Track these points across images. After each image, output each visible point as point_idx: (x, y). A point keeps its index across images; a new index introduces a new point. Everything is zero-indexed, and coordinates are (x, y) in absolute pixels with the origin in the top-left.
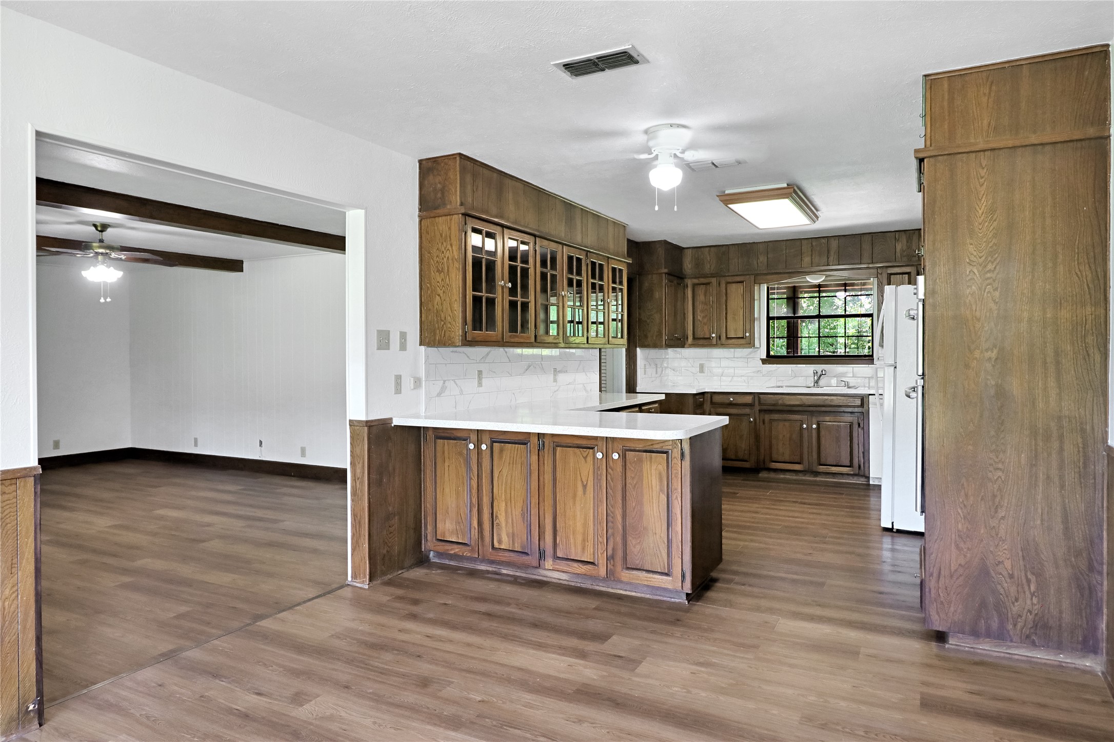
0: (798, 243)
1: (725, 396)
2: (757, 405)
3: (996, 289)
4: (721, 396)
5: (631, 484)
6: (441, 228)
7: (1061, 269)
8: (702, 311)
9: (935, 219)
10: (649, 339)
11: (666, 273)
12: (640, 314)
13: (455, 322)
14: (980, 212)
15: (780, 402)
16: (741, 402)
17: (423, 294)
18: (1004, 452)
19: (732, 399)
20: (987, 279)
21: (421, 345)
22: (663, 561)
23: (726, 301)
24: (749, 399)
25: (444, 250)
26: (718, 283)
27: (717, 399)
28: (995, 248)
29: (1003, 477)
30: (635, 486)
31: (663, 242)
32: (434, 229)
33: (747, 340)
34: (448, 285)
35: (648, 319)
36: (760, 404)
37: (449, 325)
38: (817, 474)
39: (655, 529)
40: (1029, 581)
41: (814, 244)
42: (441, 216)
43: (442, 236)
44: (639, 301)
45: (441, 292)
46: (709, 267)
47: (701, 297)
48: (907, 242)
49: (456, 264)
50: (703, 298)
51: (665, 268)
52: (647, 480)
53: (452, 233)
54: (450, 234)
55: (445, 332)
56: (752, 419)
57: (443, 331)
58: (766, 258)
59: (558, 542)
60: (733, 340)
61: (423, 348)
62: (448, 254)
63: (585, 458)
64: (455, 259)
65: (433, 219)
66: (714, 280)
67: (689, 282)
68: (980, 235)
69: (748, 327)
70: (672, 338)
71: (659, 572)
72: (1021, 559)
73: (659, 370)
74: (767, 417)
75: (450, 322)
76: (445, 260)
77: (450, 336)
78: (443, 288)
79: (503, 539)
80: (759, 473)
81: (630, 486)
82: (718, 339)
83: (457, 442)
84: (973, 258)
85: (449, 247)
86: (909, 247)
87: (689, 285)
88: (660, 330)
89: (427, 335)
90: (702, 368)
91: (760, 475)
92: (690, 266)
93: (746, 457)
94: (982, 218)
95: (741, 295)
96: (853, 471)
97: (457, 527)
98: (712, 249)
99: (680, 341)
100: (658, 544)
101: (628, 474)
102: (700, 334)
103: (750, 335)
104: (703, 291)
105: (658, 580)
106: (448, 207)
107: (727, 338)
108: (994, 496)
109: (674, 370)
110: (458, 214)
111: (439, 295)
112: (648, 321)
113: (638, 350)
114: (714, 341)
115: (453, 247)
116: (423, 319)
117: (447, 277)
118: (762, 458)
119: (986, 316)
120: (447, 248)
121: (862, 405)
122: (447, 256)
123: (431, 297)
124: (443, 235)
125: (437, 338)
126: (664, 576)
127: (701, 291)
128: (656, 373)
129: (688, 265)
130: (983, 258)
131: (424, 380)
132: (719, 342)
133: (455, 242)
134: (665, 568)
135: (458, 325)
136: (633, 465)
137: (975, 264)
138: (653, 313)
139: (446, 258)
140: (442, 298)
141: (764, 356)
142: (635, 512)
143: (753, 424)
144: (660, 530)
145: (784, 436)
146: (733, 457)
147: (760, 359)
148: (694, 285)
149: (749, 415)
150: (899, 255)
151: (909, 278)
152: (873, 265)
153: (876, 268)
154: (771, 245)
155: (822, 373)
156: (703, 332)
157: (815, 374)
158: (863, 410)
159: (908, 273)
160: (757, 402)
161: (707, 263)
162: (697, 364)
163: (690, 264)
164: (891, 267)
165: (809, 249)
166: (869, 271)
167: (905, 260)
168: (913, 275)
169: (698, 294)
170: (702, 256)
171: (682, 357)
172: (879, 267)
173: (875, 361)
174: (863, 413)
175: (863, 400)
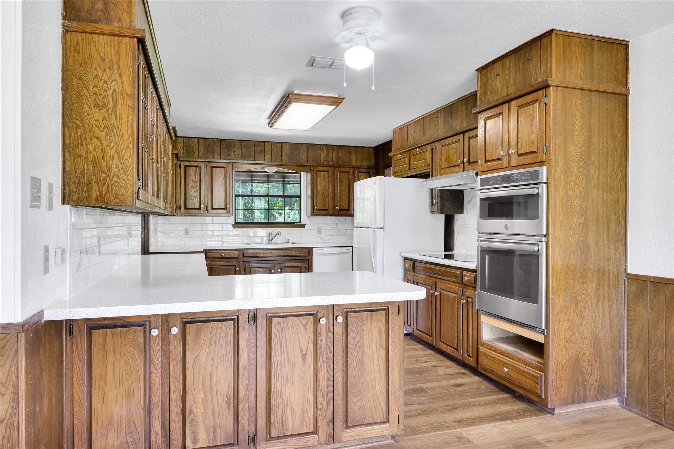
0: (262, 144)
1: (217, 252)
2: (241, 258)
3: (583, 179)
4: (214, 253)
5: (353, 345)
6: (102, 50)
7: (610, 169)
8: (192, 187)
9: (556, 128)
13: (126, 174)
14: (577, 128)
15: (258, 255)
16: (229, 256)
17: (67, 133)
18: (586, 283)
19: (223, 255)
20: (580, 172)
21: (64, 202)
22: (382, 411)
23: (212, 181)
24: (235, 254)
25: (107, 80)
26: (205, 167)
27: (211, 255)
28: (583, 152)
29: (586, 298)
30: (356, 346)
32: (90, 49)
33: (228, 210)
34: (114, 126)
36: (243, 257)
37: (116, 179)
39: (375, 384)
40: (596, 362)
41: (273, 146)
42: (103, 34)
43: (103, 60)
45: (102, 135)
46: (198, 155)
47: (192, 177)
48: (327, 152)
49: (129, 102)
52: (368, 339)
53: (121, 59)
54: (119, 60)
55: (108, 187)
56: (238, 269)
57: (105, 186)
58: (241, 152)
59: (272, 422)
60: (216, 211)
61: (68, 207)
62: (114, 86)
63: (305, 326)
64: (127, 94)
65: (88, 36)
66: (202, 164)
67: (182, 163)
68: (577, 143)
69: (228, 201)
71: (377, 423)
72: (593, 349)
73: (157, 234)
74: (247, 266)
75: (116, 175)
76: (110, 93)
77: (116, 193)
78: (106, 129)
79: (200, 437)
81: (352, 347)
82: (205, 209)
83: (129, 330)
84: (573, 158)
85: (116, 76)
86: (328, 155)
89: (74, 190)
90: (187, 232)
94: (578, 132)
95: (223, 177)
97: (128, 438)
98: (200, 140)
100: (377, 397)
101: (350, 334)
102: (191, 205)
103: (229, 207)
105: (377, 430)
106: (116, 24)
107: (212, 209)
108: (582, 312)
109: (163, 233)
110: (133, 37)
111: (98, 138)
114: (202, 211)
115: (124, 78)
116: (67, 168)
117: (113, 115)
119: (579, 196)
120: (113, 78)
121: (309, 255)
122: (112, 88)
123: (83, 139)
124: (106, 59)
125: (94, 195)
126: (381, 424)
127: (191, 171)
129: (180, 150)
130: (578, 158)
131: (68, 251)
133: (127, 73)
134: (384, 418)
135: (130, 179)
136: (355, 325)
137: (574, 161)
139: (111, 91)
140: (103, 142)
141: (234, 223)
142: (356, 371)
143: (239, 272)
144: (379, 383)
147: (231, 225)
148: (186, 166)
149: (236, 265)
150: (322, 160)
151: (328, 175)
152: (308, 164)
153: (310, 166)
154: (244, 143)
155: (278, 234)
156: (194, 204)
157: (270, 234)
158: (309, 258)
159: (327, 171)
160: (241, 255)
161: (196, 151)
162: (183, 229)
163: (182, 149)
164: (318, 166)
165: (270, 150)
166: (306, 168)
167: (325, 163)
168: (330, 173)
169: (189, 175)
170: (192, 145)
171: (170, 223)
172: (311, 166)
173: (306, 226)
174: (309, 260)
175: (309, 251)
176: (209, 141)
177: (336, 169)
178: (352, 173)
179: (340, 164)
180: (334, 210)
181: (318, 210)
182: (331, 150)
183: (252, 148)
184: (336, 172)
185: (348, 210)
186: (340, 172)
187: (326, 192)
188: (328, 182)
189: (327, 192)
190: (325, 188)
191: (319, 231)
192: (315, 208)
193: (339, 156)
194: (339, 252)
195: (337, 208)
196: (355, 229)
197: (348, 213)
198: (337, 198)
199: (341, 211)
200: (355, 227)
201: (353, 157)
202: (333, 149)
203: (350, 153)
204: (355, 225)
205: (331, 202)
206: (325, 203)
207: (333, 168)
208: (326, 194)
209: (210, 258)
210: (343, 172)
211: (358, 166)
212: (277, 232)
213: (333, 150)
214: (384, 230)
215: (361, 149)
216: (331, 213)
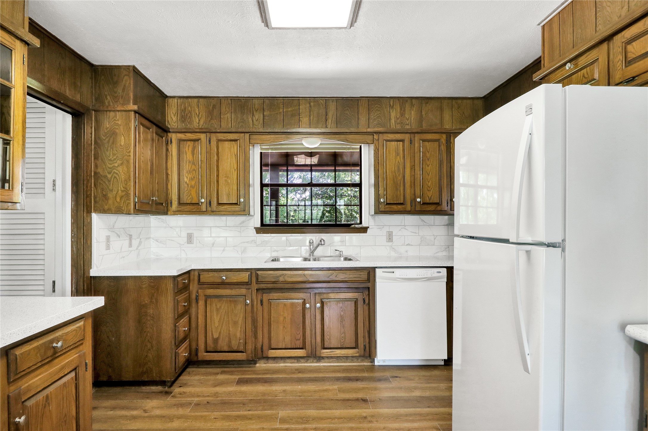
0: (296, 101)
1: (216, 274)
2: (255, 283)
4: (211, 274)
8: (189, 172)
10: (110, 202)
11: (136, 112)
12: (96, 166)
15: (281, 279)
16: (235, 281)
19: (224, 278)
23: (218, 161)
24: (244, 277)
26: (208, 140)
27: (205, 278)
31: (131, 68)
33: (242, 206)
35: (109, 173)
36: (257, 282)
38: (320, 358)
41: (312, 104)
44: (95, 148)
46: (198, 122)
47: (188, 156)
48: (401, 109)
50: (191, 157)
51: (134, 104)
56: (248, 301)
58: (262, 116)
60: (226, 207)
66: (203, 136)
67: (174, 137)
69: (242, 192)
70: (147, 201)
73: (135, 243)
74: (266, 297)
80: (255, 364)
82: (208, 206)
86: (402, 115)
87: (173, 141)
88: (126, 188)
90: (190, 238)
91: (257, 365)
92: (175, 119)
93: (241, 348)
95: (235, 155)
96: (358, 352)
98: (201, 100)
99: (161, 206)
102: (185, 199)
103: (245, 200)
104: (190, 149)
107: (219, 204)
109: (157, 241)
112: (109, 176)
113: (94, 216)
114: (204, 208)
118: (259, 346)
121: (368, 280)
127: (188, 148)
128: (130, 245)
129: (173, 117)
132: (209, 209)
138: (116, 165)
141: (258, 225)
143: (250, 306)
145: (285, 318)
146: (226, 349)
147: (255, 228)
148: (180, 141)
149: (245, 296)
150: (393, 122)
151: (403, 146)
152: (369, 130)
153: (372, 133)
154: (267, 101)
155: (321, 243)
156: (191, 197)
157: (311, 243)
158: (369, 285)
159: (403, 141)
160: (254, 280)
161: (195, 117)
162: (184, 234)
163: (174, 116)
164: (386, 133)
165: (308, 110)
166: (366, 137)
167: (398, 127)
168: (407, 143)
169: (185, 153)
170: (190, 108)
171: (167, 226)
172: (375, 133)
173: (368, 230)
174: (369, 288)
175: (369, 274)
176: (214, 102)
177: (417, 137)
178: (444, 142)
179: (424, 128)
180: (413, 205)
181: (387, 204)
182: (407, 106)
183: (279, 109)
184: (416, 141)
185: (438, 204)
186: (424, 141)
187: (399, 175)
188: (404, 157)
189: (401, 175)
190: (399, 168)
191: (390, 237)
192: (382, 200)
193: (421, 116)
194: (423, 277)
195: (418, 200)
196: (456, 239)
197: (439, 208)
198: (419, 184)
199: (425, 206)
200: (458, 236)
201: (447, 116)
202: (412, 103)
203: (441, 109)
204: (456, 232)
205: (408, 191)
206: (399, 193)
207: (412, 135)
208: (400, 177)
209: (204, 284)
210: (429, 141)
211: (455, 129)
212: (320, 240)
213: (412, 105)
214: (563, 250)
215: (459, 101)
216: (409, 208)
